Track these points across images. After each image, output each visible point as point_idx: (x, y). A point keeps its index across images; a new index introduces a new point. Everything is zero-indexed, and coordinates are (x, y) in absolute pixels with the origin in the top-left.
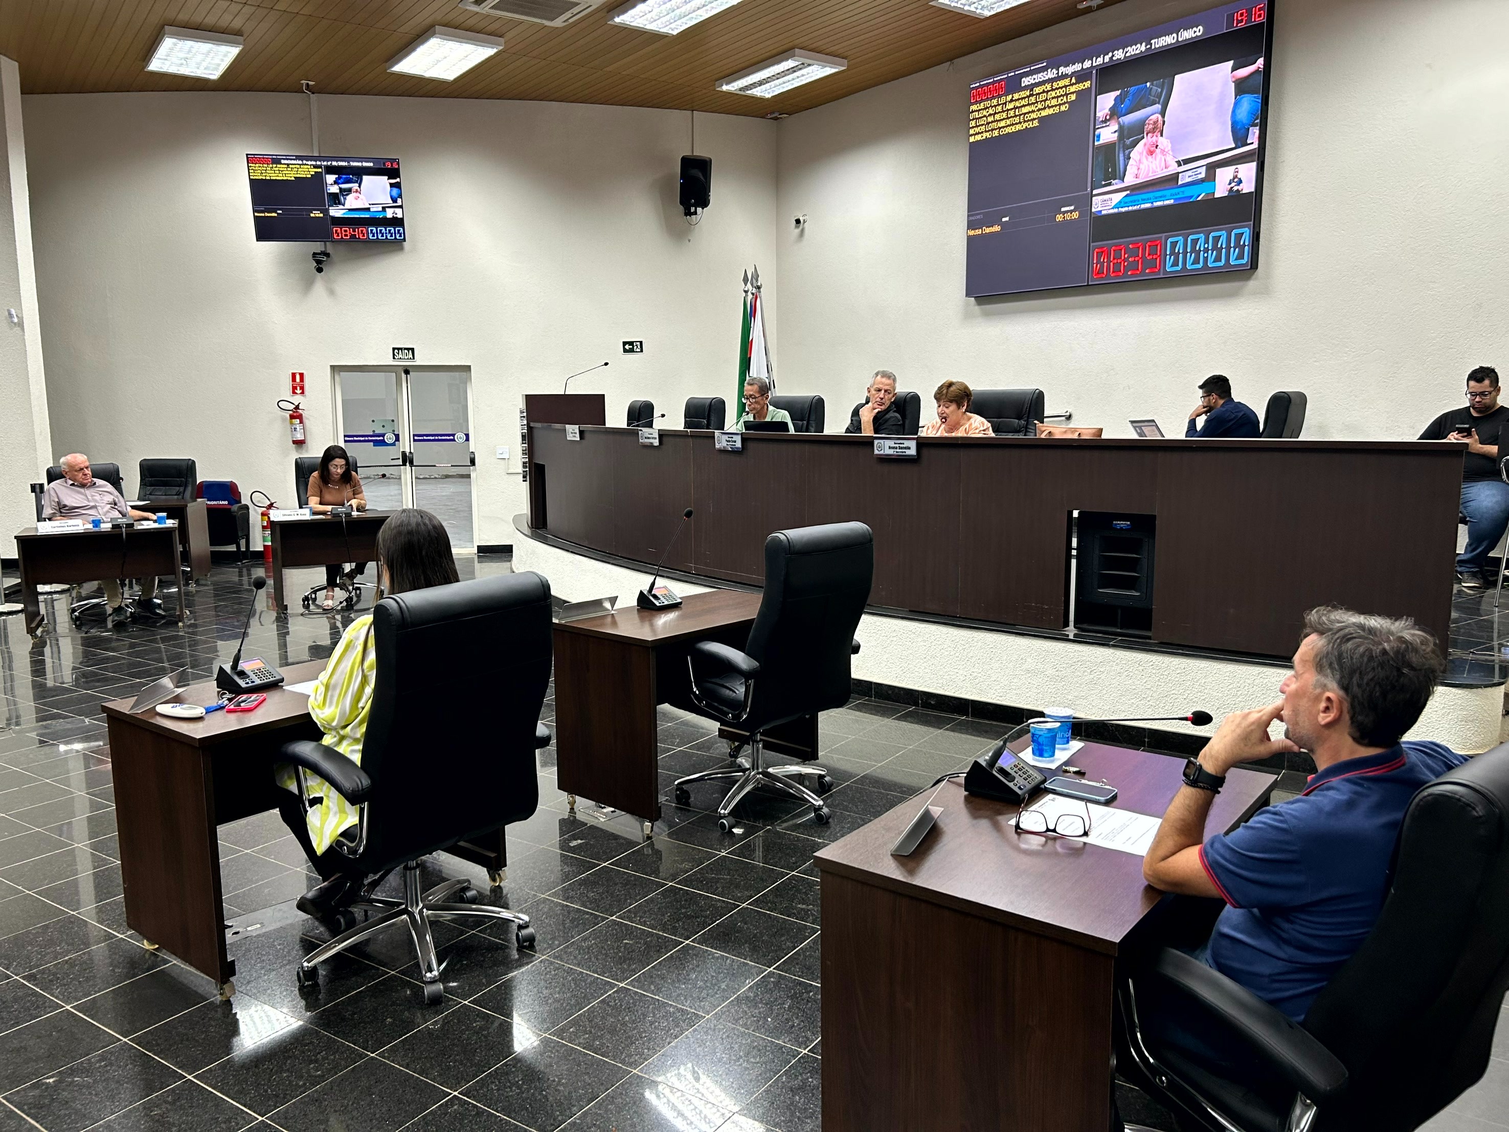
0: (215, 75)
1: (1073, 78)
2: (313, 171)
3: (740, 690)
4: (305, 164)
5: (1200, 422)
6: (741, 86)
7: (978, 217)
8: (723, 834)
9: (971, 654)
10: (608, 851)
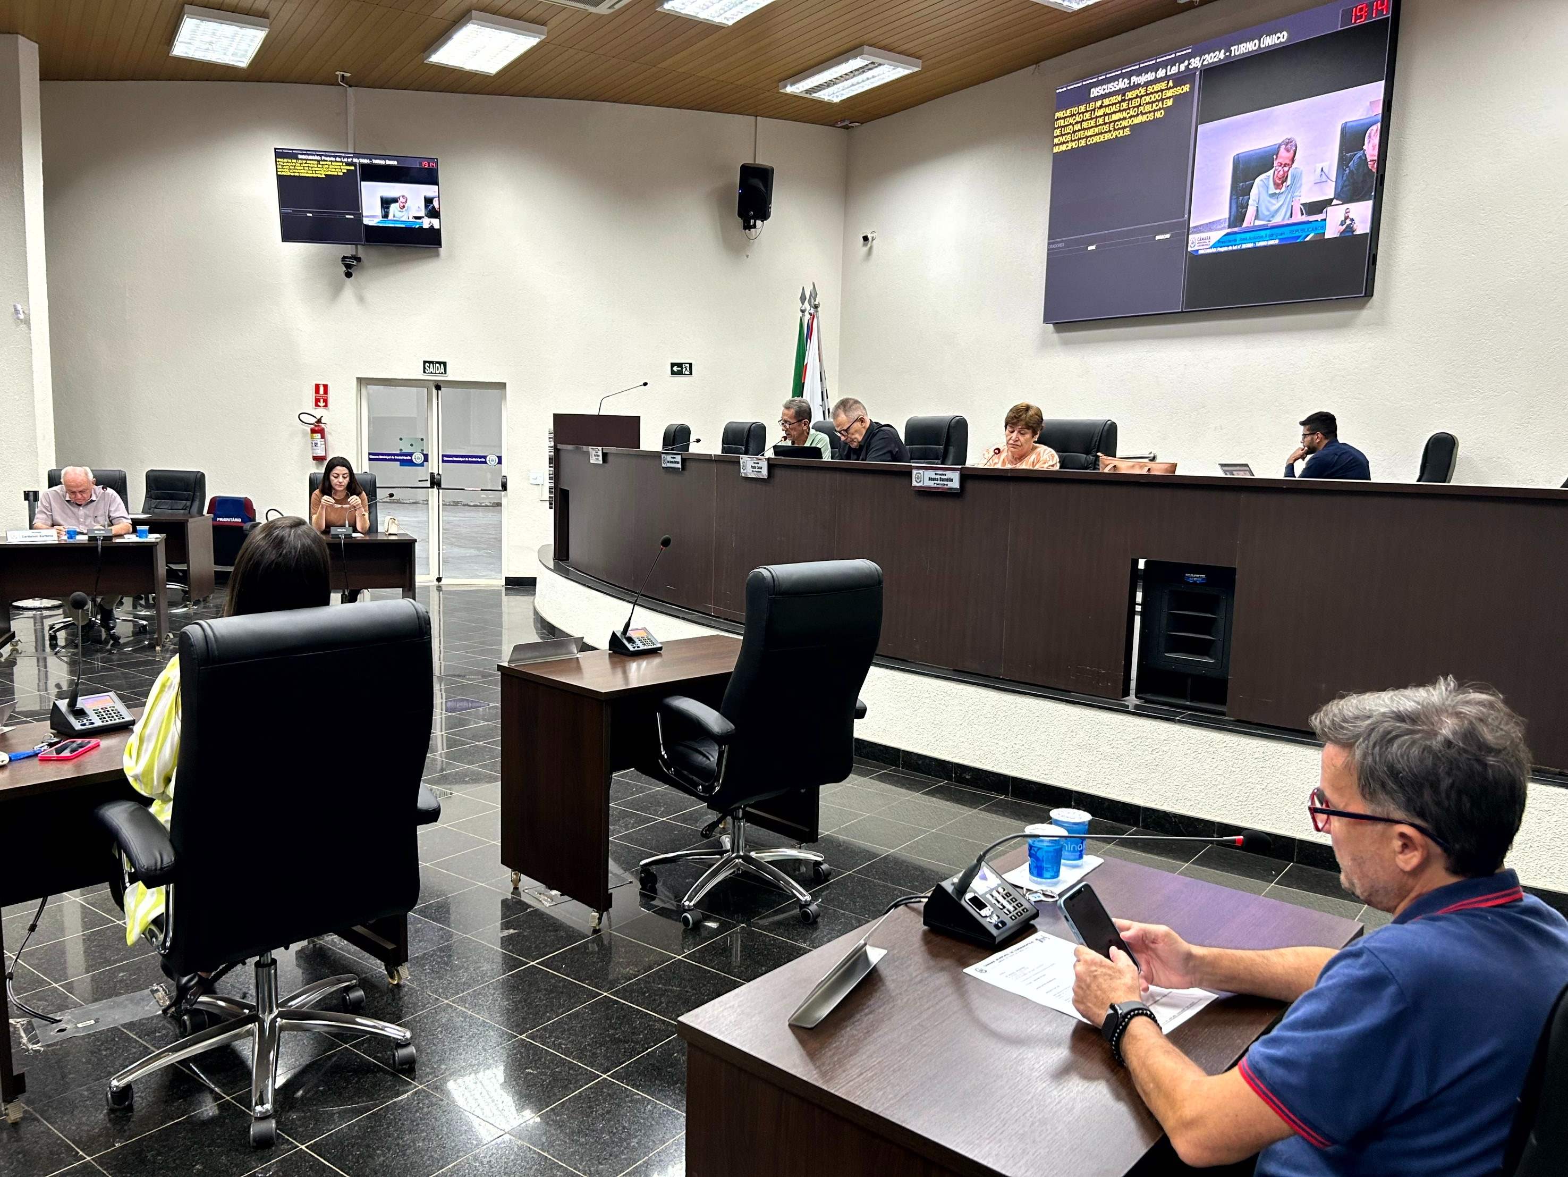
0: (243, 61)
1: (1171, 81)
2: (345, 169)
3: (712, 756)
4: (337, 161)
5: (1300, 466)
6: (807, 87)
7: (1060, 245)
8: (685, 931)
10: (542, 946)
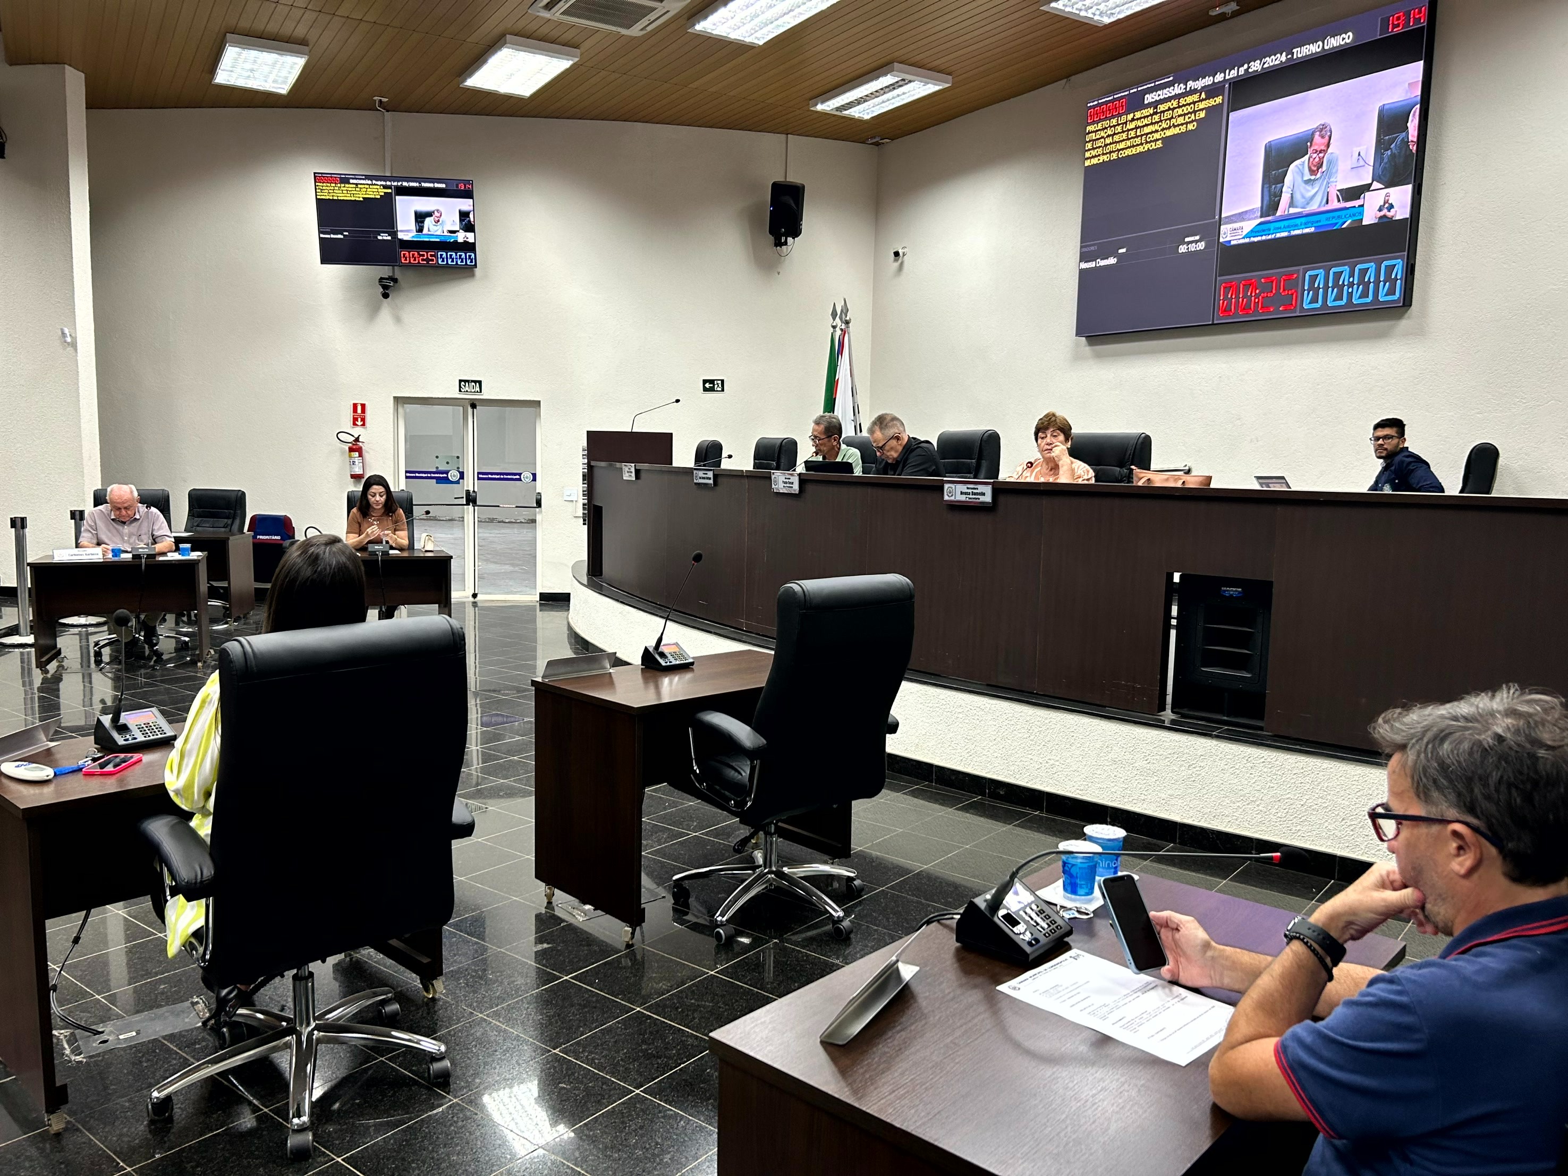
0: (284, 89)
1: (1203, 93)
2: (382, 192)
3: (744, 771)
4: (375, 185)
6: (837, 105)
7: (1092, 248)
8: (718, 946)
9: (1048, 739)
